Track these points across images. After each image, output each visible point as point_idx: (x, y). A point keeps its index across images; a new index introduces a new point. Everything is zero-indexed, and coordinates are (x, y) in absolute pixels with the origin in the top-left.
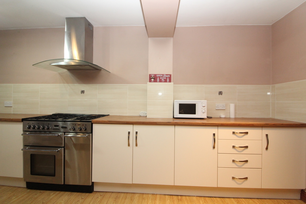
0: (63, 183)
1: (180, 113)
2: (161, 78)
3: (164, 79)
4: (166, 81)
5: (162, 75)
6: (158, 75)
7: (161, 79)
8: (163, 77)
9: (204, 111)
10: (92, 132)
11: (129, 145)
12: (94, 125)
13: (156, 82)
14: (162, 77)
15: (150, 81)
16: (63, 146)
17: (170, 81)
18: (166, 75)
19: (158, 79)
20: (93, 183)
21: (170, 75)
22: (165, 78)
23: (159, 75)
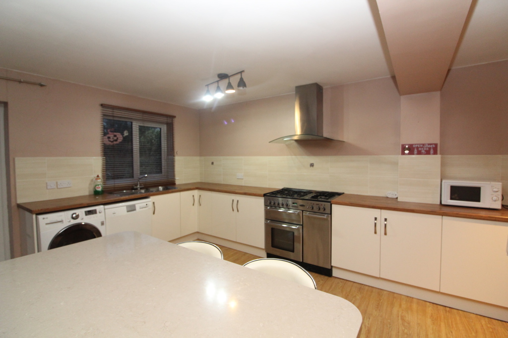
0: (301, 261)
1: (451, 199)
2: (420, 149)
3: (426, 151)
4: (428, 153)
5: (422, 144)
6: (415, 144)
7: (420, 151)
8: (423, 147)
9: (495, 198)
10: (331, 214)
11: (375, 233)
12: (333, 206)
13: (413, 154)
14: (421, 147)
15: (403, 153)
16: (301, 224)
17: (435, 153)
18: (429, 144)
19: (416, 150)
20: (332, 267)
21: (436, 145)
22: (427, 149)
23: (416, 146)
